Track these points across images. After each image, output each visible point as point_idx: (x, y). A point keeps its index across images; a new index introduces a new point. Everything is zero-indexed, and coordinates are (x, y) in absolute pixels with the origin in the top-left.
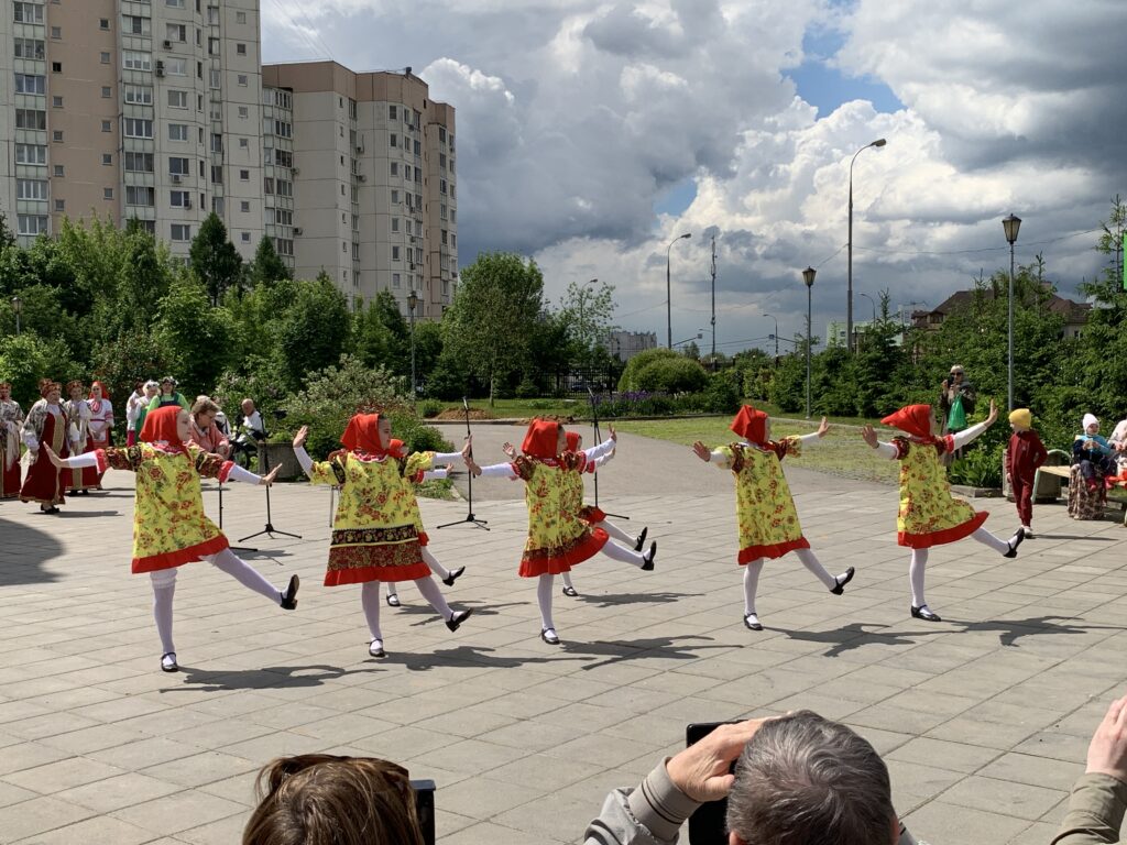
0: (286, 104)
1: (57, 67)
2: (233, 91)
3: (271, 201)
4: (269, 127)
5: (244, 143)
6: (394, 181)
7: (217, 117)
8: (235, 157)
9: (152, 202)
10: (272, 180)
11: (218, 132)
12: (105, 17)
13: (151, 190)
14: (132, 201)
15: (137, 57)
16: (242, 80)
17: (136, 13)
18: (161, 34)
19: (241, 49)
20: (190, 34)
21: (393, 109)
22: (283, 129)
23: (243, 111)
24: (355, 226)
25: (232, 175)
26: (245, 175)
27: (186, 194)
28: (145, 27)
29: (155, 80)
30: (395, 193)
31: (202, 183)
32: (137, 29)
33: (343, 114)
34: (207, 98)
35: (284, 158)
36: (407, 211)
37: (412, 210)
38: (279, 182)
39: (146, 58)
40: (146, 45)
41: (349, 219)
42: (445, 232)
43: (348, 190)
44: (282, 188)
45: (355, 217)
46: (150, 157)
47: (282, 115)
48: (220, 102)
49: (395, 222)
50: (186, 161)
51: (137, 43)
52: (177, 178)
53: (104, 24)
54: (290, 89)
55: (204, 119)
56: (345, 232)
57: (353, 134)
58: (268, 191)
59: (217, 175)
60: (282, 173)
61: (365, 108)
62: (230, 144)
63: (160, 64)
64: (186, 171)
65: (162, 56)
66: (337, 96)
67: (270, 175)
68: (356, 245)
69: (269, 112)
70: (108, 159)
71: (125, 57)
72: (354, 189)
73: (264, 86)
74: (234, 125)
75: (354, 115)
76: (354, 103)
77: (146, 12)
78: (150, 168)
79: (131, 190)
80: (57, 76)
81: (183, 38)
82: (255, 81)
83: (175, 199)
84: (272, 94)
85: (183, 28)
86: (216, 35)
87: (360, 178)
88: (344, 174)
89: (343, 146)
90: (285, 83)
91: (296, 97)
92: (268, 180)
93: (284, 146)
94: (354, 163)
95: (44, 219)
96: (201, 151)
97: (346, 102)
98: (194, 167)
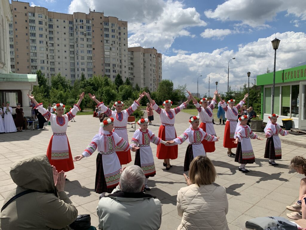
0: (132, 54)
1: (94, 49)
2: (123, 52)
3: (130, 71)
4: (129, 58)
5: (125, 61)
6: (151, 67)
7: (120, 57)
8: (124, 64)
9: (110, 72)
10: (130, 68)
11: (121, 59)
12: (102, 40)
13: (110, 70)
14: (106, 72)
15: (107, 47)
16: (125, 50)
17: (107, 39)
18: (111, 43)
19: (125, 45)
20: (116, 42)
21: (151, 55)
22: (132, 59)
23: (125, 56)
24: (144, 75)
25: (123, 67)
26: (125, 67)
27: (115, 70)
28: (108, 42)
29: (110, 51)
30: (151, 69)
31: (118, 68)
32: (107, 42)
33: (142, 56)
34: (119, 54)
35: (132, 64)
36: (153, 72)
37: (154, 72)
38: (131, 68)
39: (108, 47)
40: (109, 45)
41: (143, 74)
42: (160, 76)
43: (143, 69)
44: (132, 69)
45: (144, 74)
46: (109, 64)
47: (132, 56)
48: (121, 54)
49: (151, 74)
50: (115, 65)
51: (107, 45)
52: (114, 68)
53: (102, 41)
54: (133, 52)
55: (118, 57)
56: (142, 76)
57: (144, 59)
58: (129, 69)
59: (121, 67)
60: (131, 66)
61: (146, 54)
62: (123, 61)
63: (111, 48)
64: (115, 66)
65: (111, 47)
66: (141, 53)
67: (130, 67)
68: (144, 79)
69: (129, 56)
70: (102, 64)
71: (105, 47)
72: (144, 69)
73: (129, 51)
74: (123, 58)
75: (144, 56)
76: (144, 54)
77: (108, 39)
78: (109, 66)
79: (106, 70)
80: (94, 50)
81: (115, 43)
82: (127, 51)
83: (114, 71)
84: (130, 52)
85: (115, 42)
86: (120, 42)
87: (145, 67)
88: (142, 66)
89: (142, 61)
90: (132, 51)
91: (134, 53)
92: (129, 68)
93: (132, 61)
94: (144, 64)
95: (92, 75)
96: (118, 63)
97: (142, 53)
98: (117, 66)
